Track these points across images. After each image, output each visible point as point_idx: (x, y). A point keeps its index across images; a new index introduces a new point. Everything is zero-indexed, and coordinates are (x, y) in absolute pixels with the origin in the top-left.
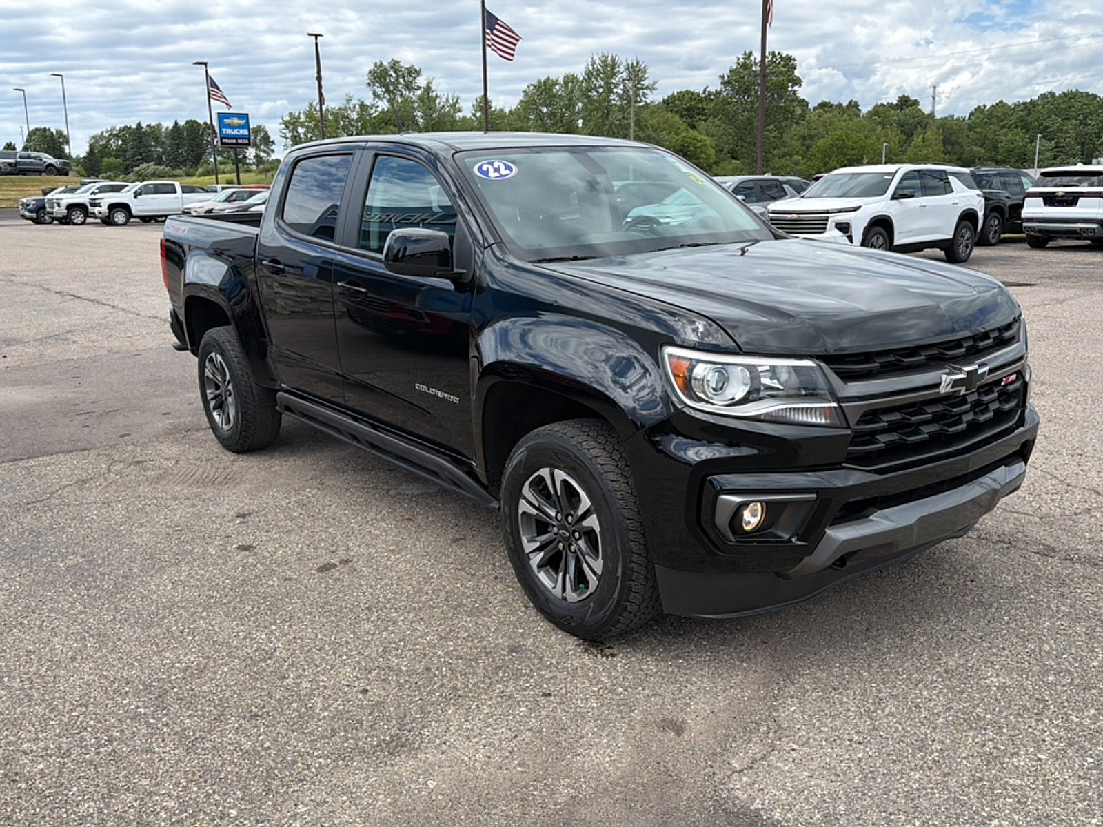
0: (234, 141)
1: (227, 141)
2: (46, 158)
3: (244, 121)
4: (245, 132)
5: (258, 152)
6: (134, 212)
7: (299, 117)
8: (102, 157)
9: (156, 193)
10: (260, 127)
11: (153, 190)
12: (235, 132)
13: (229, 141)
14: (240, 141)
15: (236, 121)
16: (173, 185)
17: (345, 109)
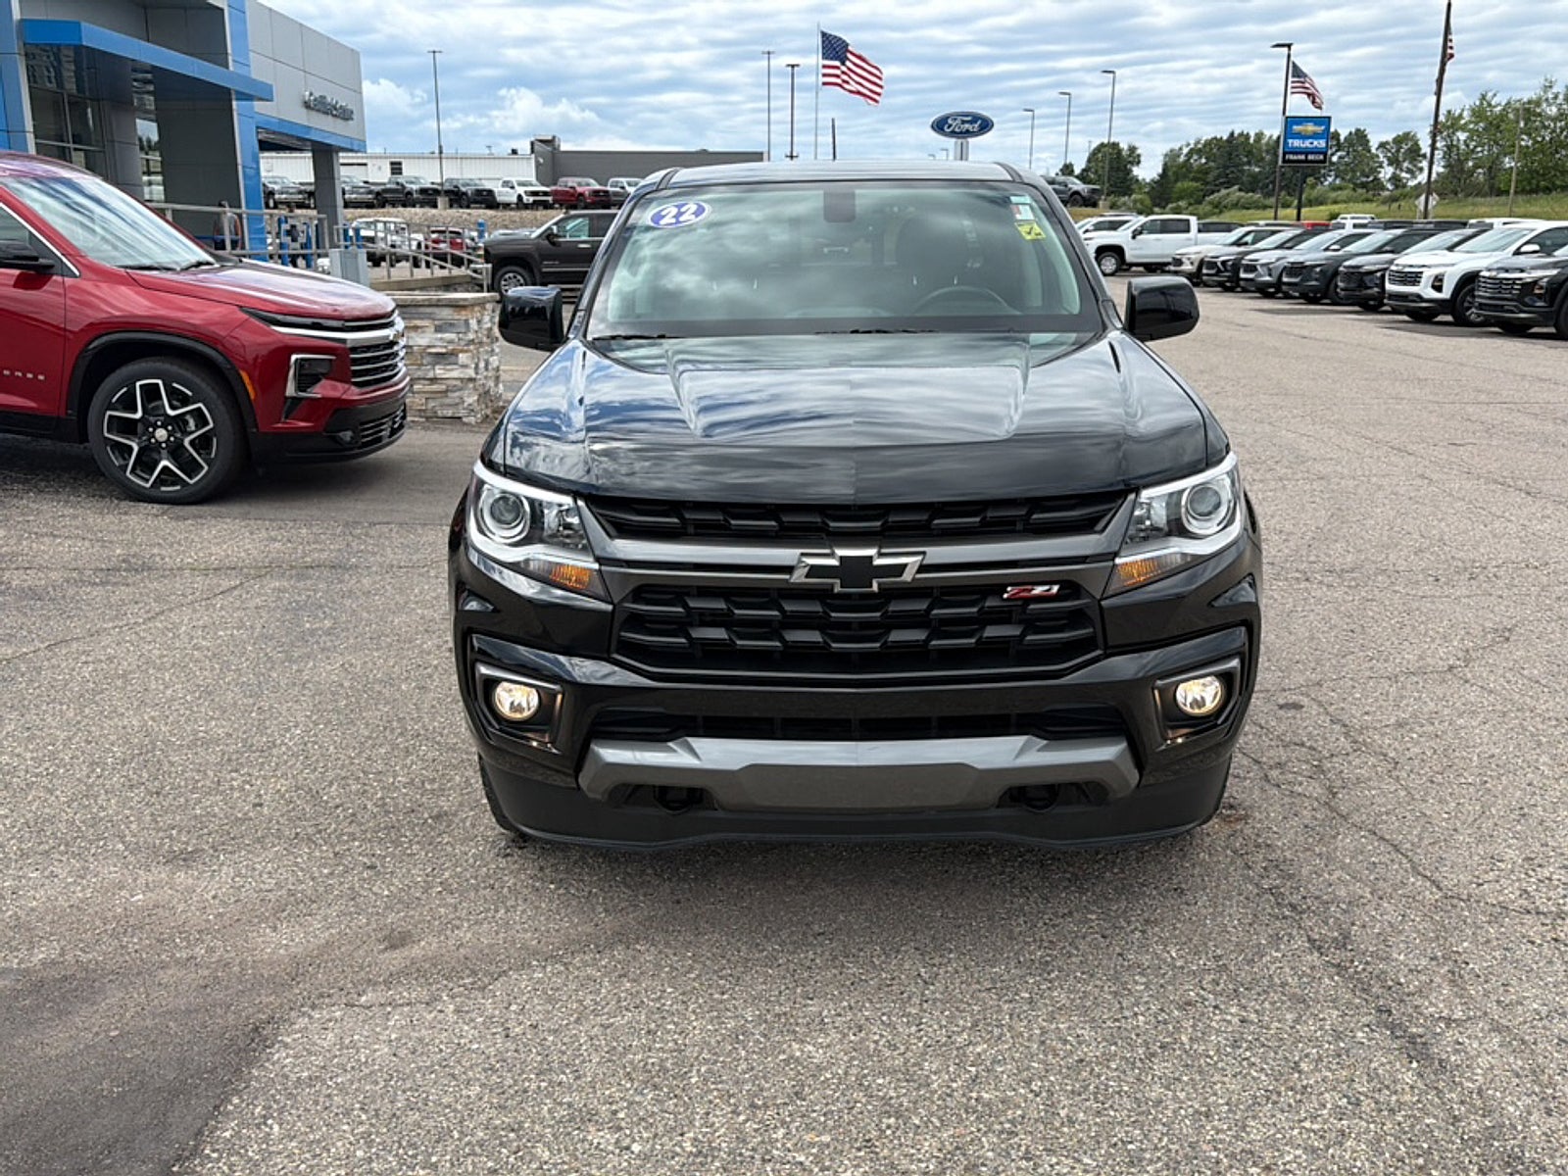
0: (1303, 157)
1: (1291, 157)
2: (1074, 183)
3: (1323, 128)
4: (1322, 143)
5: (1398, 172)
6: (1129, 257)
7: (1461, 116)
8: (1176, 181)
9: (1162, 232)
10: (1408, 134)
11: (1158, 227)
12: (1307, 144)
13: (1295, 157)
14: (1310, 157)
15: (1311, 128)
16: (1188, 221)
17: (1538, 103)
